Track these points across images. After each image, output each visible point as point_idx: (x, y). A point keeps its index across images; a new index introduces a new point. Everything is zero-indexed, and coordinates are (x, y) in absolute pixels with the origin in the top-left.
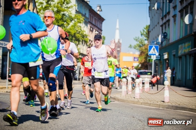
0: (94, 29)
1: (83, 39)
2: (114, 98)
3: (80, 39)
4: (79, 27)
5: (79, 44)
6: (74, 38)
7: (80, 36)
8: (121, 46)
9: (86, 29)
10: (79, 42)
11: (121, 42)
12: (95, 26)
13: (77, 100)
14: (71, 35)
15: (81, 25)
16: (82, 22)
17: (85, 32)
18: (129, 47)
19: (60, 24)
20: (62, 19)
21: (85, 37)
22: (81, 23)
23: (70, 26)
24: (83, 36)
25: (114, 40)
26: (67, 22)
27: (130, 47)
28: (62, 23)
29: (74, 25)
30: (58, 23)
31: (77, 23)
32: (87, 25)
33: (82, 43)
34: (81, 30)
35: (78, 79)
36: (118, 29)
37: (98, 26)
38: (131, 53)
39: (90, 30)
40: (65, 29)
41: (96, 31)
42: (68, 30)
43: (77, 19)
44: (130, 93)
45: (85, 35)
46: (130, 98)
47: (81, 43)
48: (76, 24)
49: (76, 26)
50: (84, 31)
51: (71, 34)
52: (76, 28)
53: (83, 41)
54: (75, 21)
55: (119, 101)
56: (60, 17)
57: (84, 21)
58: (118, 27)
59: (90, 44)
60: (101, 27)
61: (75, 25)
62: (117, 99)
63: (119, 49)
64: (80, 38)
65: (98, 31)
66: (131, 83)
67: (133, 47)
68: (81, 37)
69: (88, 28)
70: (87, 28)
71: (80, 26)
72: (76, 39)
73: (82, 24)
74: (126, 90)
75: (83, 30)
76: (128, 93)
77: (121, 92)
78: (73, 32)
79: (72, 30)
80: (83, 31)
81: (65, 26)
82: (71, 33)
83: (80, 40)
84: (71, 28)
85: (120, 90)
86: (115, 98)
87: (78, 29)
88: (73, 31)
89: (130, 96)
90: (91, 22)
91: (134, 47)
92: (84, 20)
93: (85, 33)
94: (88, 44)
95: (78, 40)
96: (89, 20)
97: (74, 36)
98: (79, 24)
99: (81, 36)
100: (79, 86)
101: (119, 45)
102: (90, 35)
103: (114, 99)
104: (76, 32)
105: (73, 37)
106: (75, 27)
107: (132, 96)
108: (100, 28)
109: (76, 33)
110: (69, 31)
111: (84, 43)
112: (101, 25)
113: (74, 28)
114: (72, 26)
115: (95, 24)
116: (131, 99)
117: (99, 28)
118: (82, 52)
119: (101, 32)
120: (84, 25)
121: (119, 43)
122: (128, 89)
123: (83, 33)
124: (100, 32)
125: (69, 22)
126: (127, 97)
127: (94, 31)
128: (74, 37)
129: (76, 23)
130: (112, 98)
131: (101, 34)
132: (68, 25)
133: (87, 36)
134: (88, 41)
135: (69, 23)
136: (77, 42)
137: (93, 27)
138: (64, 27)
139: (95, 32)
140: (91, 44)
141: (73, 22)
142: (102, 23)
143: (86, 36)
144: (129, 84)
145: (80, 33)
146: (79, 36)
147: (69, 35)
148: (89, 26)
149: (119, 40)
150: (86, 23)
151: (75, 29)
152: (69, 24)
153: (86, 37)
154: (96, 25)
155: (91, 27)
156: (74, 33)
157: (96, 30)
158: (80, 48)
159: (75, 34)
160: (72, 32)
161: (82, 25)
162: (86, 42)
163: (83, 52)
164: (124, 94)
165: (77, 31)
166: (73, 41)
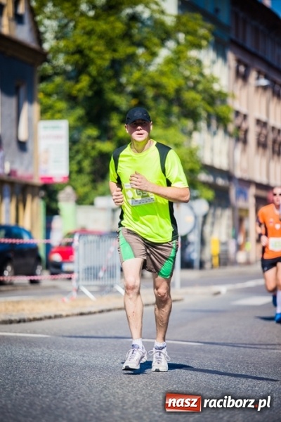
0: (253, 68)
1: (210, 109)
3: (200, 110)
4: (196, 66)
5: (195, 129)
6: (176, 109)
7: (198, 97)
10: (195, 122)
13: (197, 350)
14: (165, 97)
15: (200, 58)
16: (204, 43)
17: (219, 80)
19: (123, 55)
20: (127, 35)
21: (218, 103)
22: (199, 47)
23: (159, 60)
24: (212, 96)
26: (146, 47)
28: (130, 50)
29: (176, 57)
30: (115, 51)
31: (188, 50)
33: (209, 125)
34: (201, 74)
35: (197, 264)
37: (269, 58)
39: (238, 72)
40: (144, 75)
41: (262, 77)
42: (152, 78)
43: (187, 33)
47: (203, 124)
48: (181, 52)
49: (184, 60)
50: (214, 80)
51: (163, 92)
52: (181, 69)
53: (209, 116)
54: (178, 43)
56: (120, 27)
57: (211, 39)
59: (239, 128)
61: (179, 59)
64: (198, 107)
65: (266, 77)
69: (229, 67)
70: (225, 70)
71: (199, 62)
72: (185, 112)
73: (205, 50)
75: (211, 75)
78: (171, 84)
79: (168, 78)
80: (210, 78)
81: (142, 61)
82: (166, 89)
83: (200, 115)
84: (166, 69)
87: (192, 74)
88: (172, 82)
90: (240, 40)
92: (213, 34)
93: (216, 87)
94: (231, 127)
95: (192, 115)
96: (233, 36)
97: (177, 99)
98: (193, 53)
99: (203, 98)
102: (237, 93)
104: (182, 82)
105: (170, 102)
106: (178, 65)
109: (185, 87)
110: (158, 79)
111: (214, 123)
113: (172, 66)
114: (169, 61)
115: (253, 49)
117: (270, 65)
118: (207, 161)
125: (156, 45)
127: (253, 75)
128: (176, 103)
129: (181, 48)
132: (150, 58)
133: (226, 96)
134: (232, 116)
135: (156, 49)
136: (189, 124)
137: (247, 60)
138: (139, 66)
139: (258, 79)
140: (244, 126)
141: (171, 44)
143: (222, 97)
145: (200, 87)
146: (194, 100)
147: (156, 98)
148: (231, 57)
150: (220, 48)
151: (178, 71)
152: (154, 55)
153: (224, 102)
154: (260, 53)
155: (239, 62)
157: (259, 73)
159: (178, 91)
160: (168, 86)
161: (207, 56)
162: (222, 121)
163: (212, 160)
165: (187, 79)
166: (174, 119)
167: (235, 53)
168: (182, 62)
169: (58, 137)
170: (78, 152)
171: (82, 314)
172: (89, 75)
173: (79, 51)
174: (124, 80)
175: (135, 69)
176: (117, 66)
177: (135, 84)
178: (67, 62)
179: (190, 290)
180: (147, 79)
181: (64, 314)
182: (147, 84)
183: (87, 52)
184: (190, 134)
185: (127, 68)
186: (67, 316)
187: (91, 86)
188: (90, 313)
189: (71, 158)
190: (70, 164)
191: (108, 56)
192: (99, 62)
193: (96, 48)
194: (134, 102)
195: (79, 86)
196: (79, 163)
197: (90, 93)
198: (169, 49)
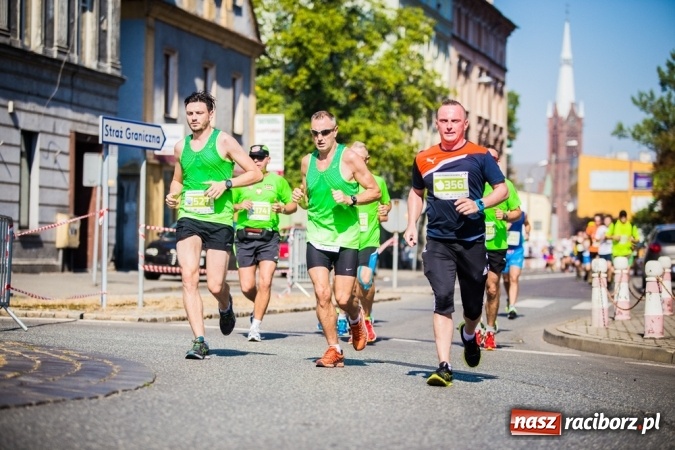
0: (475, 64)
1: (430, 105)
2: (562, 338)
3: (420, 106)
4: (417, 61)
5: (415, 126)
6: (395, 105)
7: (420, 93)
8: (581, 132)
9: (440, 66)
10: (415, 119)
11: (581, 113)
12: (476, 52)
13: (415, 347)
14: (385, 91)
15: (421, 52)
16: (426, 38)
17: (440, 76)
18: (614, 133)
19: (342, 49)
20: (346, 28)
21: (439, 99)
22: (421, 41)
23: (379, 55)
24: (432, 92)
25: (555, 105)
26: (366, 41)
27: (620, 132)
28: (349, 43)
29: (396, 51)
30: (334, 44)
31: (409, 45)
32: (446, 52)
33: (429, 122)
34: (423, 69)
35: (414, 265)
36: (567, 62)
37: (491, 55)
38: (624, 156)
39: (459, 68)
40: (362, 69)
41: (484, 74)
42: (371, 72)
43: (408, 27)
44: (623, 316)
45: (437, 92)
46: (625, 336)
47: (423, 121)
48: (402, 46)
49: (405, 55)
50: (436, 75)
51: (385, 87)
52: (402, 64)
53: (430, 113)
54: (399, 37)
55: (580, 350)
56: (340, 20)
57: (433, 34)
58: (567, 53)
60: (503, 55)
61: (399, 53)
62: (575, 340)
63: (573, 143)
64: (418, 102)
65: (488, 74)
66: (625, 278)
67: (629, 134)
68: (426, 100)
69: (450, 63)
70: (447, 64)
71: (418, 55)
72: (405, 107)
73: (426, 46)
74: (606, 305)
75: (433, 71)
76: (617, 318)
77: (589, 312)
78: (391, 79)
79: (389, 73)
80: (431, 74)
81: (361, 55)
82: (385, 83)
83: (420, 111)
84: (385, 63)
85: (583, 305)
86: (566, 336)
87: (413, 68)
88: (392, 76)
89: (624, 329)
90: (463, 37)
91: (634, 135)
92: (435, 29)
93: (437, 83)
95: (412, 110)
96: (455, 32)
97: (397, 94)
98: (415, 48)
99: (424, 94)
100: (422, 293)
101: (576, 124)
102: (459, 89)
103: (560, 340)
104: (403, 77)
105: (390, 98)
106: (398, 60)
107: (632, 329)
108: (498, 61)
109: (405, 83)
110: (377, 74)
112: (500, 48)
113: (394, 61)
114: (389, 56)
115: (476, 46)
116: (628, 342)
117: (492, 63)
119: (501, 78)
120: (434, 49)
121: (572, 119)
122: (615, 300)
123: (430, 81)
124: (498, 75)
125: (376, 39)
126: (613, 335)
127: (476, 71)
128: (396, 99)
129: (402, 42)
130: (553, 336)
131: (503, 83)
132: (370, 52)
133: (447, 92)
135: (375, 43)
136: (409, 120)
137: (469, 57)
138: (358, 60)
139: (480, 75)
141: (392, 38)
142: (504, 42)
143: (443, 93)
144: (620, 282)
145: (421, 82)
146: (415, 95)
147: (375, 93)
148: (453, 52)
149: (573, 104)
150: (442, 43)
151: (398, 65)
152: (374, 48)
154: (483, 50)
155: (461, 58)
156: (395, 81)
157: (482, 70)
158: (420, 141)
159: (398, 86)
160: (387, 81)
161: (429, 51)
164: (598, 320)
165: (408, 74)
166: (394, 115)
167: (457, 49)
168: (403, 57)
169: (274, 131)
170: (294, 147)
171: (296, 310)
172: (308, 68)
173: (298, 44)
174: (342, 74)
175: (354, 63)
176: (335, 60)
177: (354, 78)
178: (285, 55)
179: (408, 289)
180: (366, 73)
181: (278, 309)
182: (366, 78)
183: (305, 44)
184: (410, 130)
185: (346, 61)
186: (281, 312)
187: (308, 81)
188: (304, 310)
189: (287, 153)
190: (285, 159)
191: (327, 49)
192: (318, 55)
193: (315, 41)
194: (354, 96)
195: (296, 80)
196: (296, 158)
197: (308, 87)
198: (388, 43)
